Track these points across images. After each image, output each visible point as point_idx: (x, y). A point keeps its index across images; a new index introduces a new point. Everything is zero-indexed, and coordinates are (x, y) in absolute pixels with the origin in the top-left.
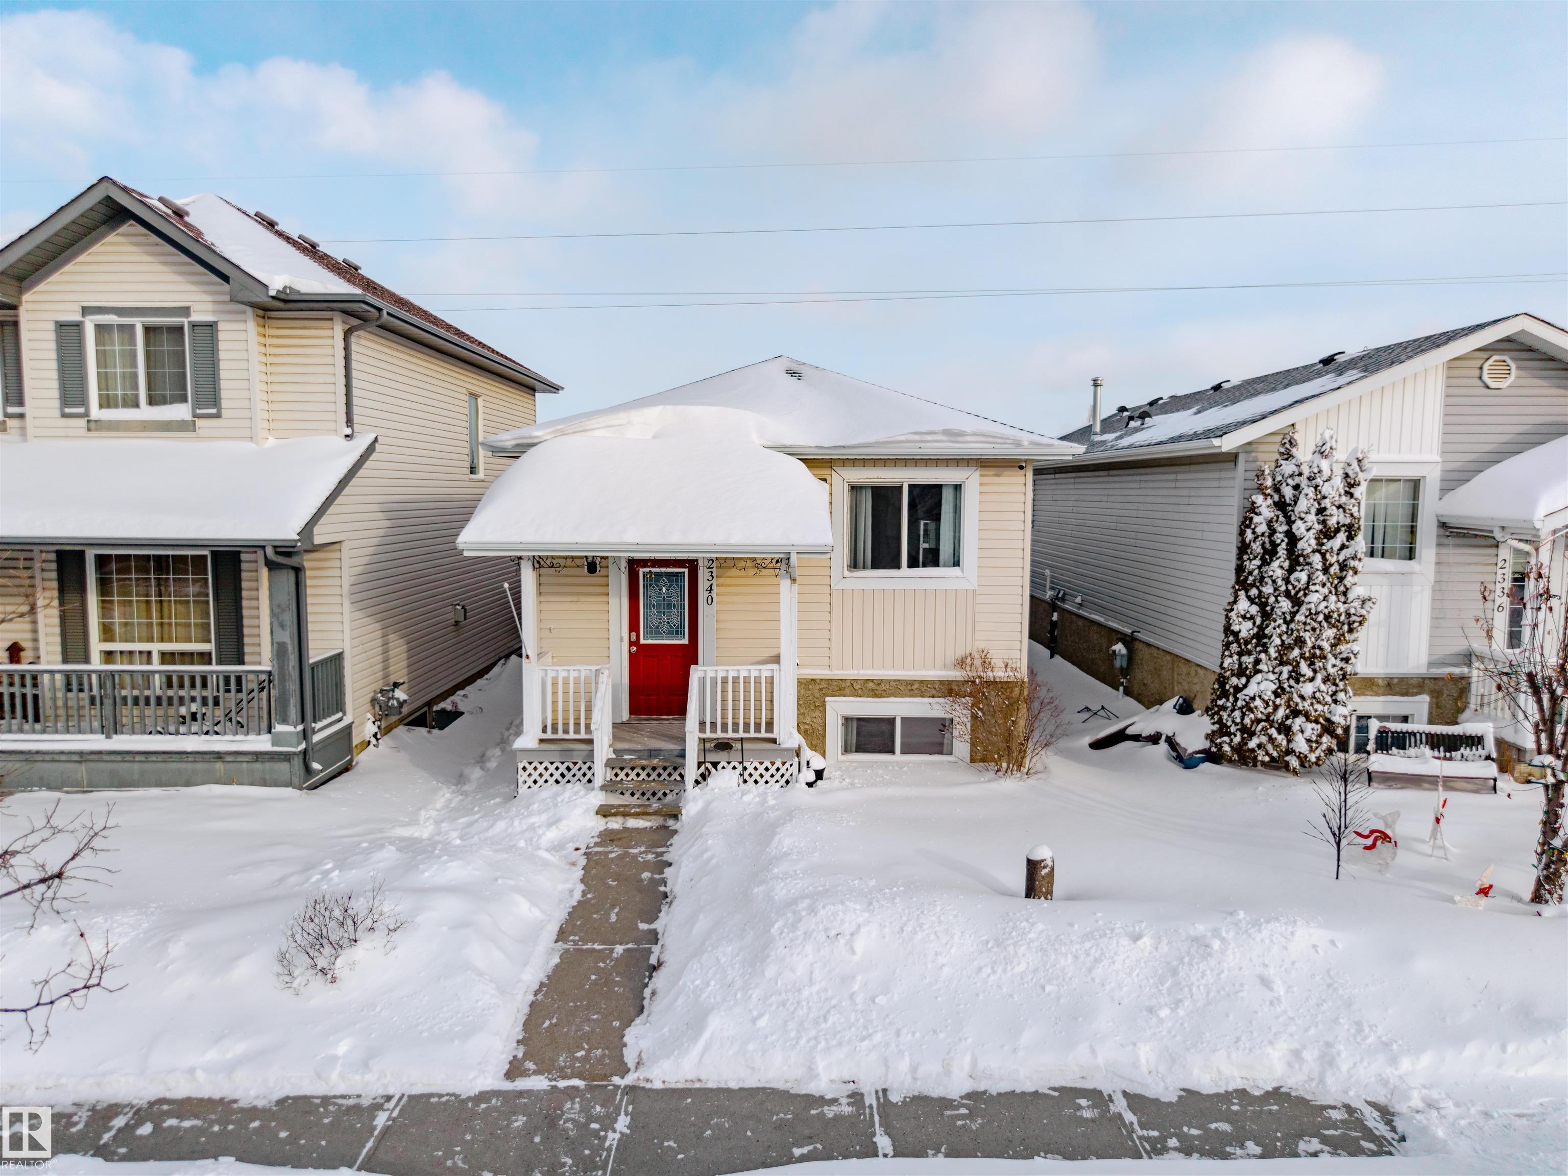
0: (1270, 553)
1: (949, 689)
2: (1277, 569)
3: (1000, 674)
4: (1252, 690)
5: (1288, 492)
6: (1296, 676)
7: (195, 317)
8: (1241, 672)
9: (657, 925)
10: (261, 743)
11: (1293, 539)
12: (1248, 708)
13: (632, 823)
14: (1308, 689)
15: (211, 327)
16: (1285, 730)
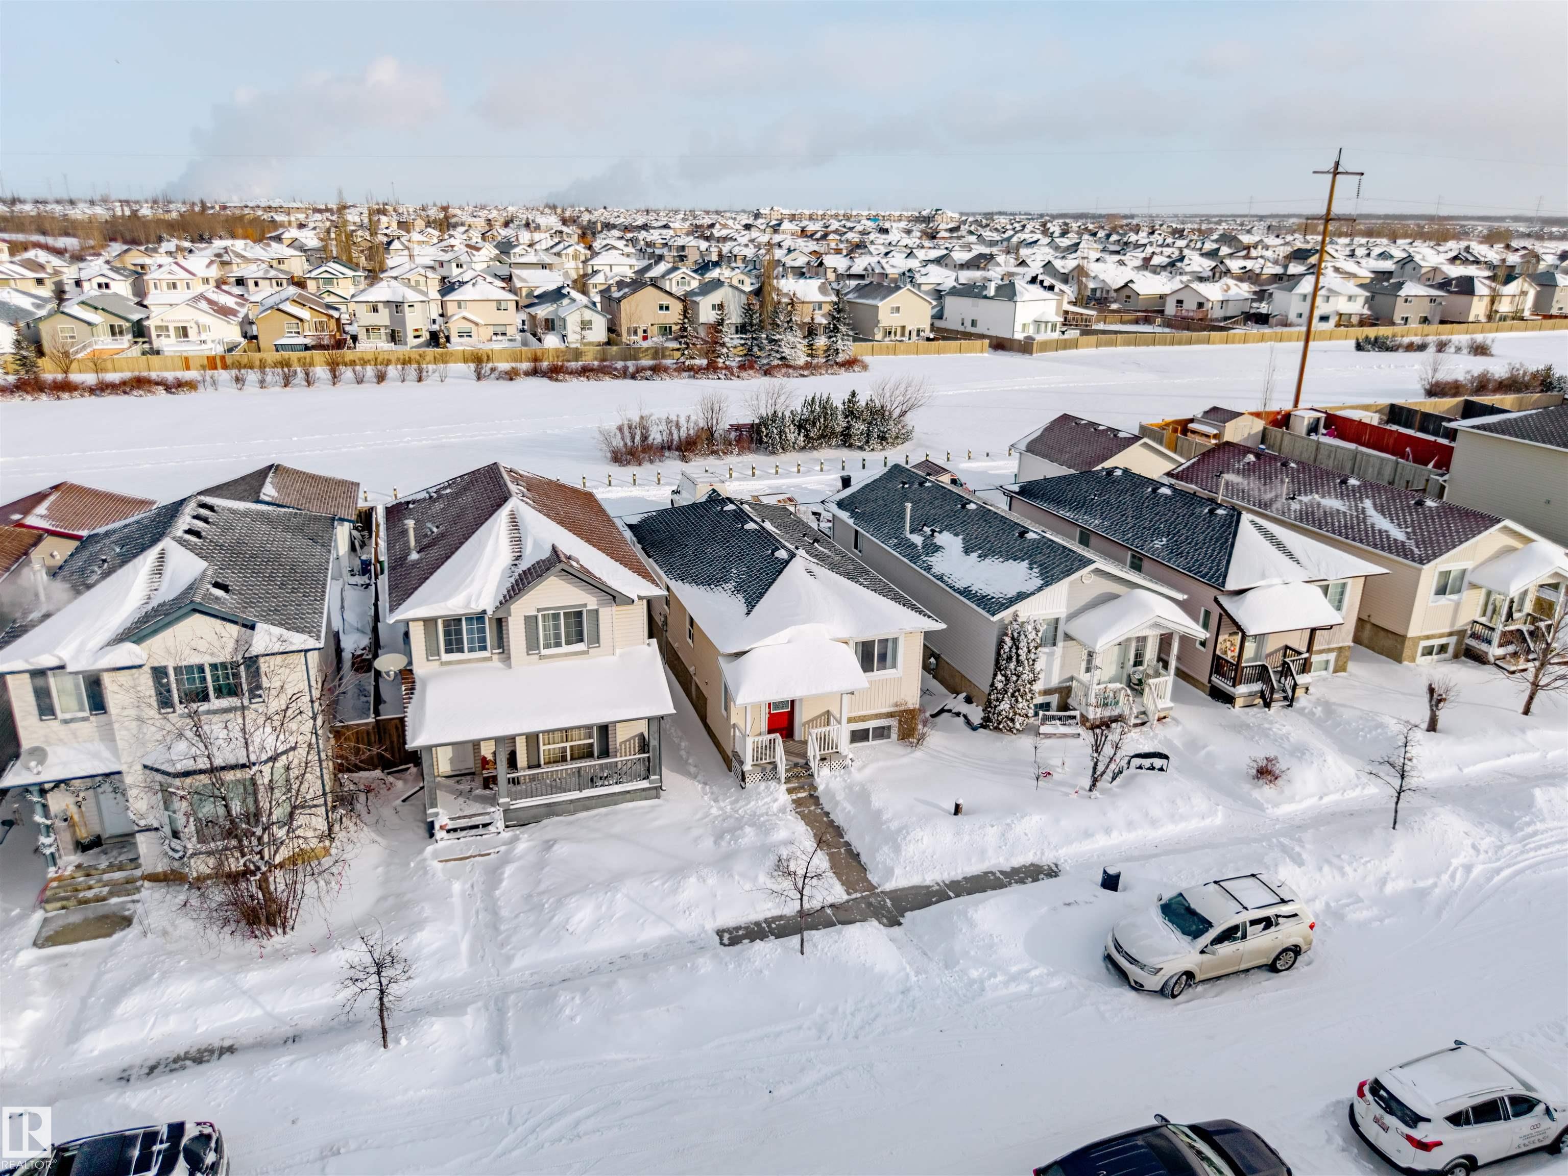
0: (1009, 659)
1: (891, 715)
2: (1012, 665)
3: (911, 707)
4: (1001, 707)
5: (1016, 635)
6: (1017, 701)
7: (589, 608)
8: (997, 700)
9: (846, 838)
10: (645, 784)
11: (1018, 655)
12: (999, 714)
13: (800, 795)
14: (1020, 706)
15: (597, 611)
16: (1012, 720)
